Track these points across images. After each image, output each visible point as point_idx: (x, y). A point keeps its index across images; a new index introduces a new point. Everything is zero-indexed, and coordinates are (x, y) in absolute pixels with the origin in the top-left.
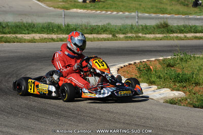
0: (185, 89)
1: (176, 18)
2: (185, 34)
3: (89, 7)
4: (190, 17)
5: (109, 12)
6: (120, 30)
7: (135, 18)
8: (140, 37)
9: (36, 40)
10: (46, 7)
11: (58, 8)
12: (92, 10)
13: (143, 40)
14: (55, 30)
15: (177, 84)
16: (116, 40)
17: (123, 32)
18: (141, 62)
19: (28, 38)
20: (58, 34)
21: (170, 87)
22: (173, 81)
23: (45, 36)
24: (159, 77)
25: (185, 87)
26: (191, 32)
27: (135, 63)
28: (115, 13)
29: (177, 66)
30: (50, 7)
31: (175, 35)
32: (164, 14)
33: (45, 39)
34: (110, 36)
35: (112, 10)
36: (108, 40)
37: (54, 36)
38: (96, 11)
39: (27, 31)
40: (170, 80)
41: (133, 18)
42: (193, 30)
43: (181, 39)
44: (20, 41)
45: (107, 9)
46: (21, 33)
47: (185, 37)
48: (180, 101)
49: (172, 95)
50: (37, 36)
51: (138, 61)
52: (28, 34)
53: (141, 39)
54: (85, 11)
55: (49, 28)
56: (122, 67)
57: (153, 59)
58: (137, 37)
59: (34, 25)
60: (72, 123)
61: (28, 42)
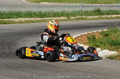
0: (118, 50)
1: (104, 6)
2: (111, 16)
3: (51, 1)
4: (112, 5)
5: (64, 4)
6: (72, 14)
7: (80, 7)
8: (84, 18)
9: (22, 21)
10: (26, 2)
11: (33, 2)
12: (53, 3)
13: (86, 20)
14: (33, 15)
15: (112, 47)
16: (70, 20)
17: (74, 15)
18: (88, 34)
19: (17, 21)
20: (34, 18)
21: (108, 49)
22: (110, 45)
23: (27, 19)
24: (101, 43)
25: (118, 48)
26: (114, 14)
27: (85, 34)
28: (67, 4)
29: (111, 35)
30: (28, 2)
31: (105, 16)
32: (96, 3)
33: (27, 21)
34: (66, 18)
35: (65, 2)
36: (65, 21)
37: (33, 19)
38: (56, 3)
39: (16, 17)
40: (108, 45)
41: (79, 6)
42: (115, 13)
43: (109, 18)
44: (13, 23)
45: (62, 2)
46: (13, 18)
47: (111, 17)
48: (115, 57)
49: (110, 54)
50: (22, 19)
51: (86, 33)
52: (17, 18)
53: (85, 19)
54: (49, 3)
55: (29, 15)
56: (77, 37)
57: (95, 32)
58: (82, 18)
59: (20, 13)
60: (52, 73)
61: (18, 23)
